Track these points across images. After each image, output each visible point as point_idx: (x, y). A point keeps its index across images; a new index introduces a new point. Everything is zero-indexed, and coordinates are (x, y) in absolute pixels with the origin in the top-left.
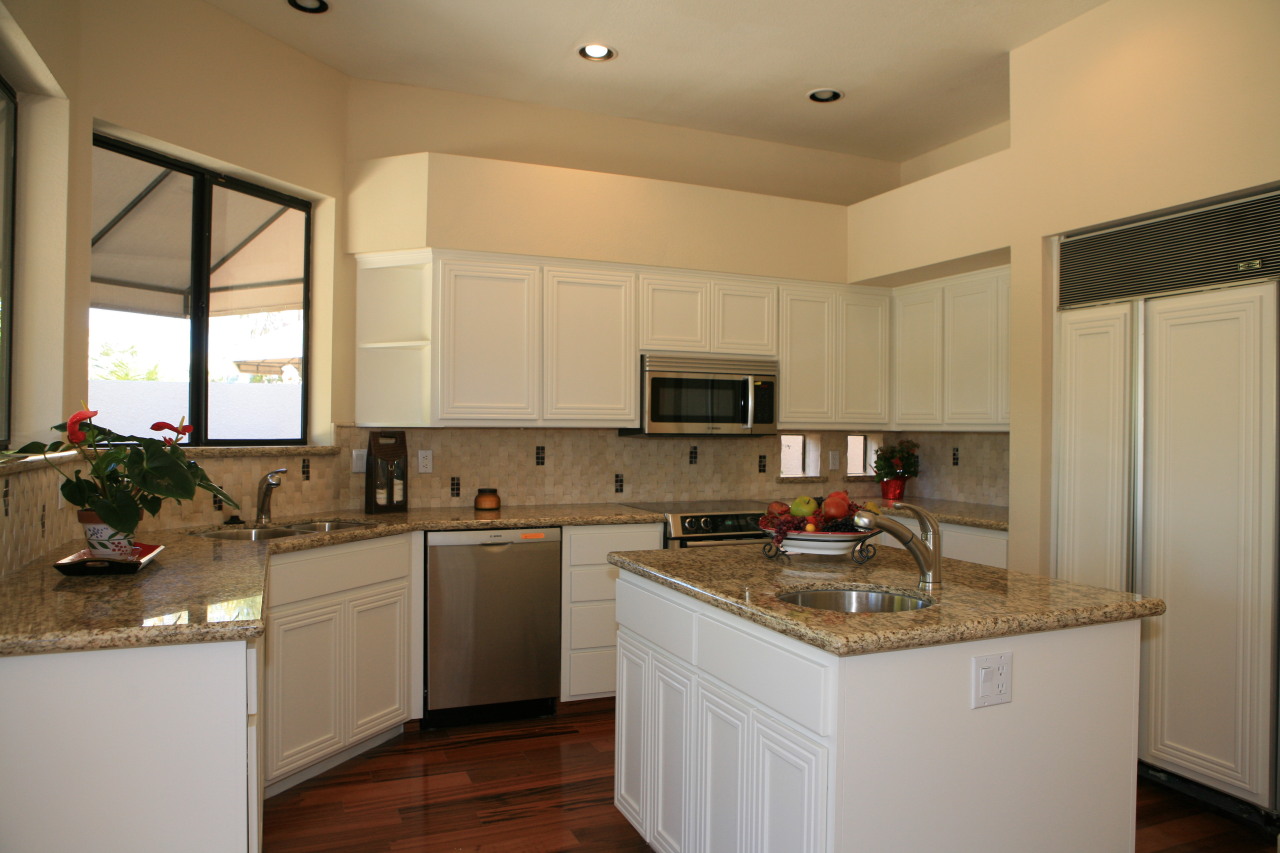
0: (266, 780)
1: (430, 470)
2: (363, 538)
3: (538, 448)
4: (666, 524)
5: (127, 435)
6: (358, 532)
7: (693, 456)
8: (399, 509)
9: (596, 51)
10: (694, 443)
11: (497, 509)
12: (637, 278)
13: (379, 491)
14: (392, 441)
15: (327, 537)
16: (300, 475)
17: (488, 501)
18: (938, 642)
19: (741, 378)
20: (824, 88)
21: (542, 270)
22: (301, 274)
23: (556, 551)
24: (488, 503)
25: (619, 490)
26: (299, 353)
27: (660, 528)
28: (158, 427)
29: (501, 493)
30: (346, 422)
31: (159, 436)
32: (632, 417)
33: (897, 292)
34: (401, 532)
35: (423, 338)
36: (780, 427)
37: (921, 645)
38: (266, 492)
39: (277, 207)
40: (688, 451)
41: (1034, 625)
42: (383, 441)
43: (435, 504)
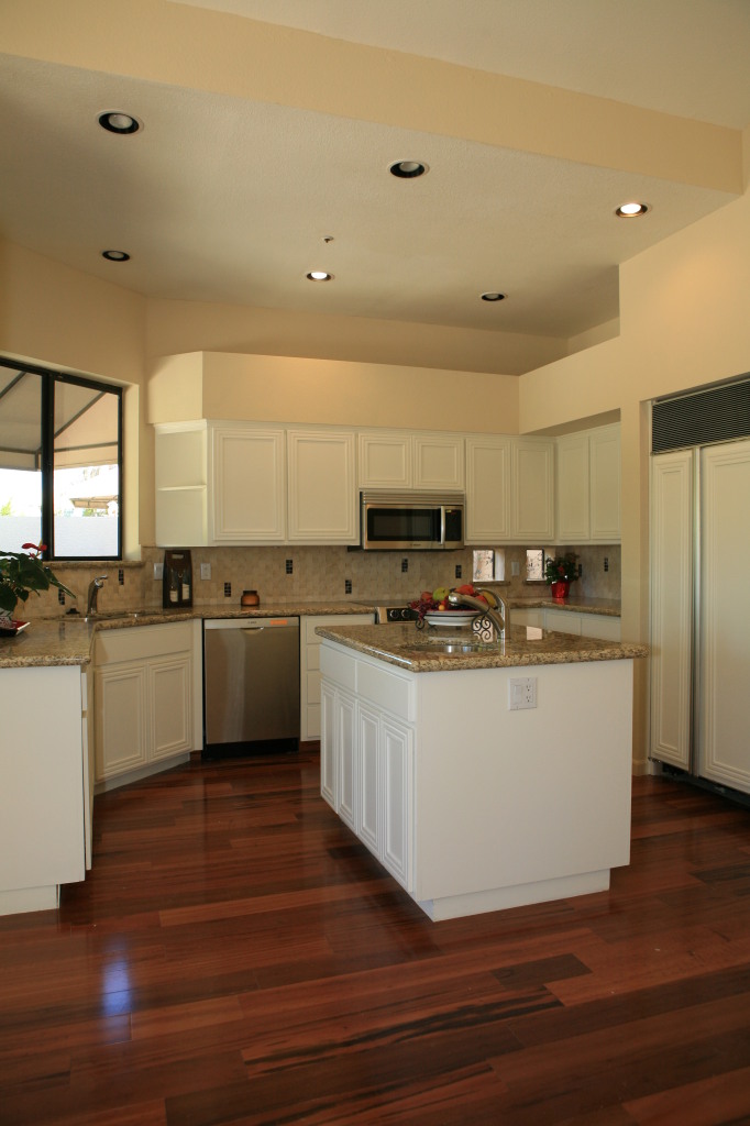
0: (96, 780)
1: (209, 578)
2: (159, 622)
3: (287, 561)
4: (376, 615)
5: (7, 551)
6: (155, 618)
7: (405, 566)
8: (186, 605)
9: (319, 275)
10: (405, 556)
11: (257, 605)
12: (357, 436)
13: (172, 592)
14: (181, 557)
15: (134, 621)
16: (117, 581)
17: (250, 599)
18: (480, 667)
19: (436, 508)
20: (492, 291)
21: (286, 432)
22: (116, 439)
23: (296, 635)
24: (250, 600)
25: (349, 591)
26: (116, 492)
27: (372, 617)
28: (26, 546)
29: (260, 593)
30: (149, 543)
31: (27, 552)
32: (354, 537)
33: (559, 439)
34: (185, 620)
35: (202, 484)
36: (467, 544)
37: (469, 668)
38: (94, 591)
39: (97, 392)
40: (400, 562)
41: (548, 659)
42: (175, 557)
43: (213, 601)
